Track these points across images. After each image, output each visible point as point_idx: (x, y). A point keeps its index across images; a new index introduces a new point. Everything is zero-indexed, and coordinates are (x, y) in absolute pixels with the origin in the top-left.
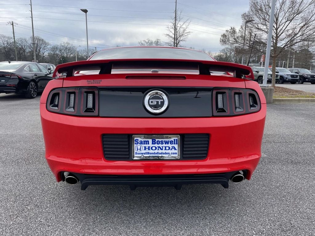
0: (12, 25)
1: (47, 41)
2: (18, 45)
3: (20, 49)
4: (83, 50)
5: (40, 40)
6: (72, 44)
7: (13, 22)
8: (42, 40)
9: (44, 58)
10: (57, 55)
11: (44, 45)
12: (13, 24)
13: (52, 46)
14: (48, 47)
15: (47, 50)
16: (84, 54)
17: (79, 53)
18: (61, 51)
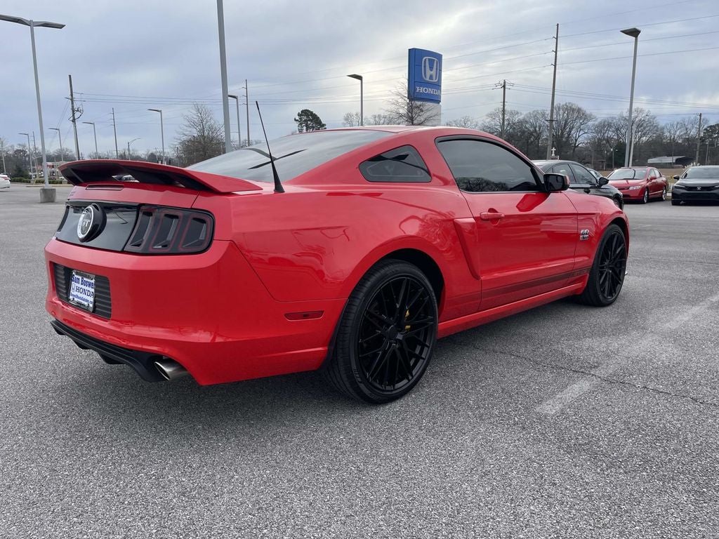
0: (503, 89)
1: (588, 112)
2: (528, 126)
3: (531, 134)
4: (676, 123)
5: (573, 110)
6: (649, 111)
7: (505, 83)
8: (579, 110)
9: (576, 149)
10: (608, 140)
11: (581, 121)
12: (504, 86)
13: (599, 120)
14: (590, 123)
15: (586, 131)
16: (678, 133)
17: (665, 130)
18: (617, 129)
